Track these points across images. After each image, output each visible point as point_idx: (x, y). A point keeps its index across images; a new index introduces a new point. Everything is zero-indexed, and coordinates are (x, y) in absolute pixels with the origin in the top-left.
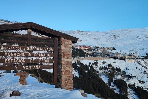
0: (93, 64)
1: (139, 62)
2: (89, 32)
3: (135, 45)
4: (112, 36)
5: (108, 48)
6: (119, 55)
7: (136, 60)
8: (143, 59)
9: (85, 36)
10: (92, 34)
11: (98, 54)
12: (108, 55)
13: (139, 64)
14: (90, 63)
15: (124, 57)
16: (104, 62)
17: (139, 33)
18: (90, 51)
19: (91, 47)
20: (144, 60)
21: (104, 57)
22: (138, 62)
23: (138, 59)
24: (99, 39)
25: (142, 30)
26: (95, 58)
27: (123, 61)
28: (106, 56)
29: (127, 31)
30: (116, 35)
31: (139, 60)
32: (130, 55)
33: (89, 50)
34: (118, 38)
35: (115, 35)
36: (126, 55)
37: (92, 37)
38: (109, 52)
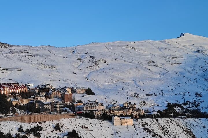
0: (28, 132)
1: (146, 124)
2: (27, 48)
3: (141, 84)
4: (86, 60)
5: (74, 91)
6: (97, 108)
7: (139, 120)
8: (156, 117)
9: (18, 57)
10: (37, 52)
11: (46, 107)
12: (72, 107)
13: (145, 129)
14: (21, 130)
15: (110, 112)
16: (57, 128)
17: (154, 54)
18: (25, 98)
19: (31, 87)
20: (157, 120)
21: (60, 112)
22: (143, 125)
23: (144, 117)
24: (53, 66)
25: (163, 45)
26: (36, 116)
27: (106, 123)
28: (66, 111)
29: (125, 46)
30: (97, 57)
31: (145, 120)
32: (124, 108)
33: (25, 95)
34: (101, 65)
35: (94, 58)
36: (116, 108)
37: (34, 60)
38: (76, 101)
